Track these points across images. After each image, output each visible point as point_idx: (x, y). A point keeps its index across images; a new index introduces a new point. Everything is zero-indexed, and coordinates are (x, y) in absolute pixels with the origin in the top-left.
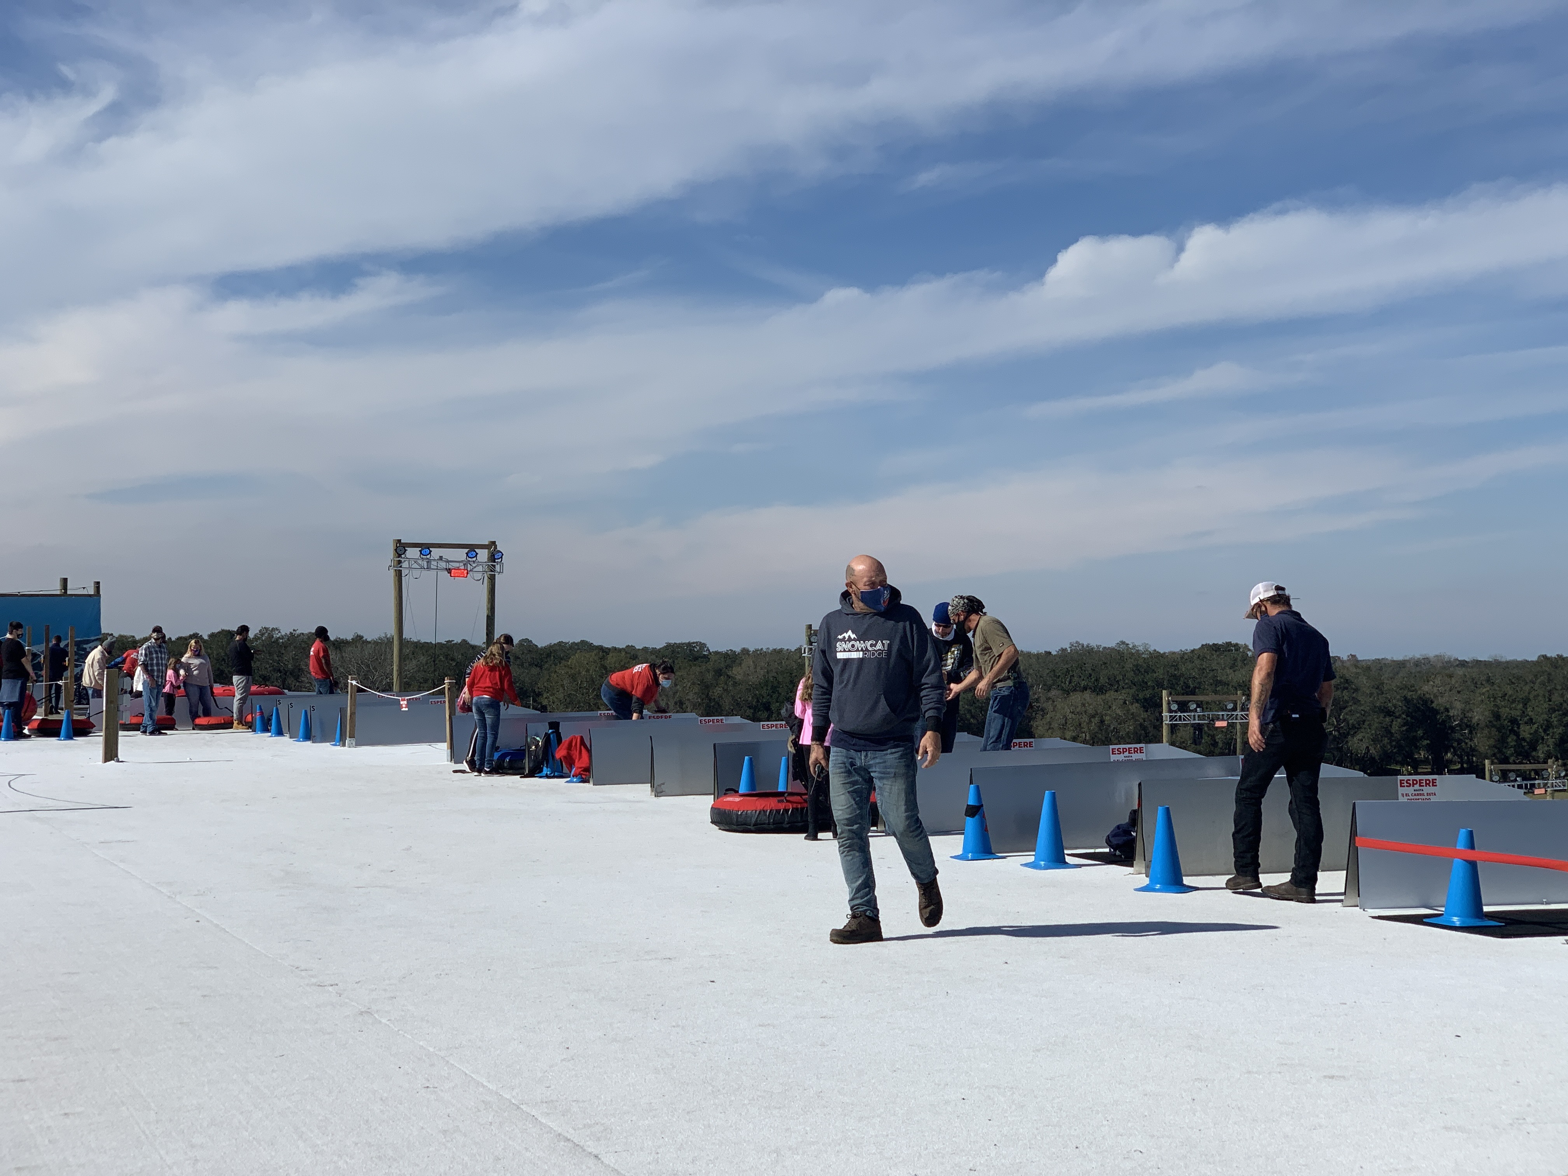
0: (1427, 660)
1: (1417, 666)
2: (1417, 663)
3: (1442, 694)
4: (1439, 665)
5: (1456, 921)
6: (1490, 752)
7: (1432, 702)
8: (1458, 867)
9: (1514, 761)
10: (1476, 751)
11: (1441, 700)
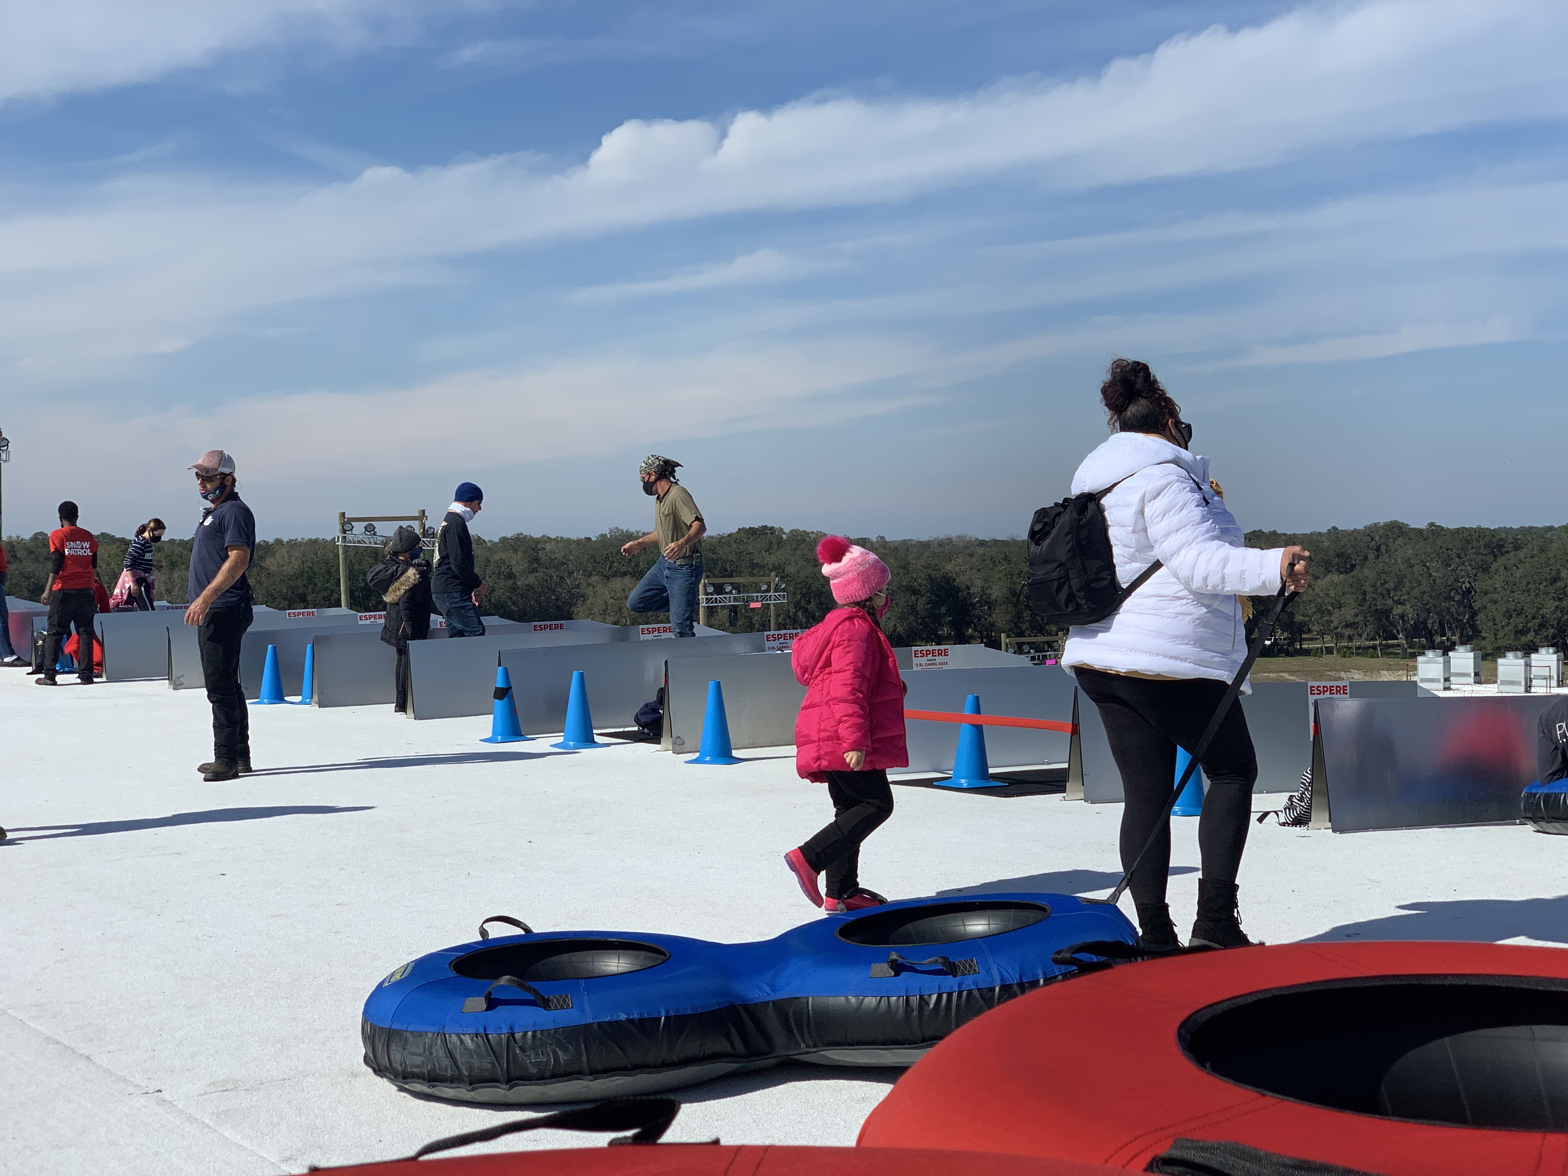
0: (950, 541)
1: (941, 546)
2: (941, 544)
3: (964, 573)
4: (961, 544)
5: (964, 783)
6: (1007, 627)
7: (954, 580)
8: (965, 732)
9: (1029, 634)
10: (995, 626)
11: (962, 579)
